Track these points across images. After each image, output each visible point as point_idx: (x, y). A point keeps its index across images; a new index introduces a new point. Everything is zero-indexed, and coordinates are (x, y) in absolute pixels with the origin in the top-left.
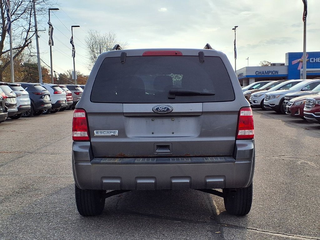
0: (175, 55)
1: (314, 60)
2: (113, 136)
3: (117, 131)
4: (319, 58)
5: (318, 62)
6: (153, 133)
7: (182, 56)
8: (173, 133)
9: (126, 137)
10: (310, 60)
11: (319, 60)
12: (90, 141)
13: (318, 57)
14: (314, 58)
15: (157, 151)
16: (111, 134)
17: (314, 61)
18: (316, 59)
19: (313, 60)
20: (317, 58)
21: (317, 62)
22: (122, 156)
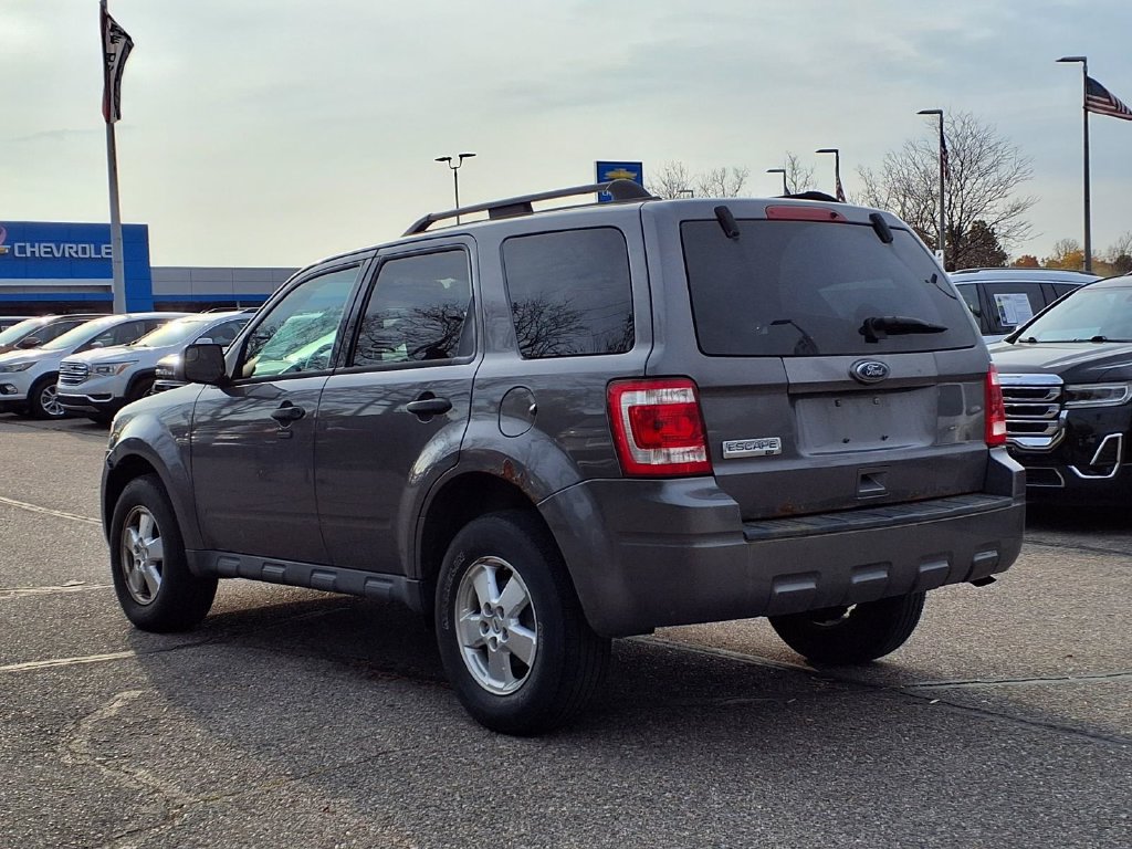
1: (29, 250)
2: (769, 457)
3: (780, 439)
4: (42, 245)
5: (43, 255)
6: (846, 441)
8: (884, 438)
9: (797, 456)
10: (13, 247)
11: (43, 250)
12: (712, 474)
13: (40, 242)
14: (28, 245)
16: (765, 449)
17: (29, 255)
18: (33, 246)
19: (22, 250)
20: (37, 245)
21: (37, 255)
22: (788, 513)
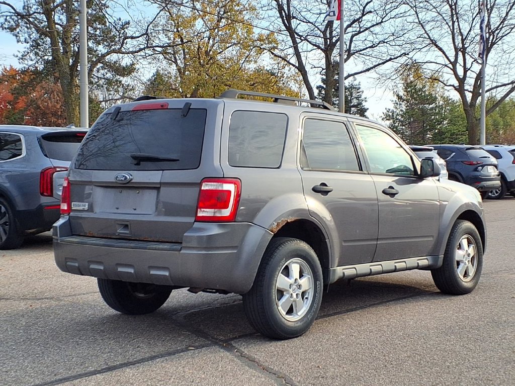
0: (161, 108)
3: (87, 204)
6: (118, 209)
7: (167, 109)
8: (135, 209)
15: (118, 231)
22: (91, 235)
